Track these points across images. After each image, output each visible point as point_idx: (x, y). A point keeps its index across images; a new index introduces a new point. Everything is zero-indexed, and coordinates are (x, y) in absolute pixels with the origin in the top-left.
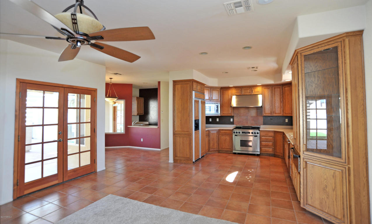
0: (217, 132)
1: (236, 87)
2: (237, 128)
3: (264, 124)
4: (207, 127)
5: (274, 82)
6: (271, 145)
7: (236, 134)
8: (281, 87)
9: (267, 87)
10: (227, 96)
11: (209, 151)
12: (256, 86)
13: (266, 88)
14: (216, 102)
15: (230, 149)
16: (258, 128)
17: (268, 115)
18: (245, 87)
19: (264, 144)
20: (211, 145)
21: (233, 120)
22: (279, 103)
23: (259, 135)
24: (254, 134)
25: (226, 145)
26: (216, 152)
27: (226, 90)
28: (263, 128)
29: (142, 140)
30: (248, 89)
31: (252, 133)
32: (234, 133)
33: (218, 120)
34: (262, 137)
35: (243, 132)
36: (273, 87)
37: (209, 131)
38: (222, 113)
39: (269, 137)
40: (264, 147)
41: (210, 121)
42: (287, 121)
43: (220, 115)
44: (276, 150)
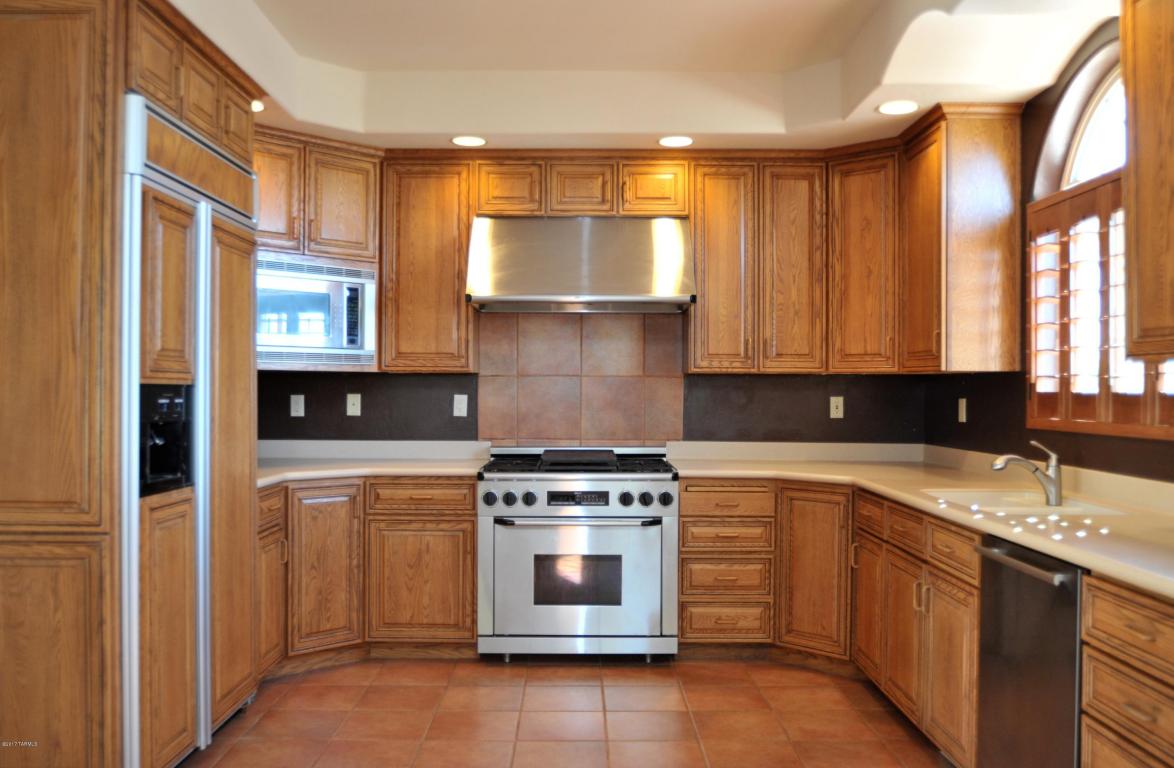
0: (353, 499)
1: (498, 157)
2: (502, 463)
3: (693, 432)
4: (265, 463)
6: (756, 582)
7: (501, 509)
8: (817, 171)
9: (723, 170)
10: (433, 223)
11: (285, 656)
12: (651, 154)
13: (716, 174)
14: (345, 258)
15: (456, 625)
17: (725, 366)
18: (572, 159)
19: (709, 580)
20: (305, 604)
21: (473, 406)
22: (805, 285)
23: (674, 507)
24: (636, 508)
25: (426, 600)
26: (347, 657)
27: (426, 174)
30: (591, 176)
31: (626, 499)
32: (490, 499)
33: (354, 405)
34: (695, 524)
35: (555, 498)
36: (768, 172)
37: (283, 490)
38: (388, 358)
39: (744, 524)
40: (706, 598)
41: (294, 414)
42: (837, 407)
43: (373, 368)
44: (790, 614)
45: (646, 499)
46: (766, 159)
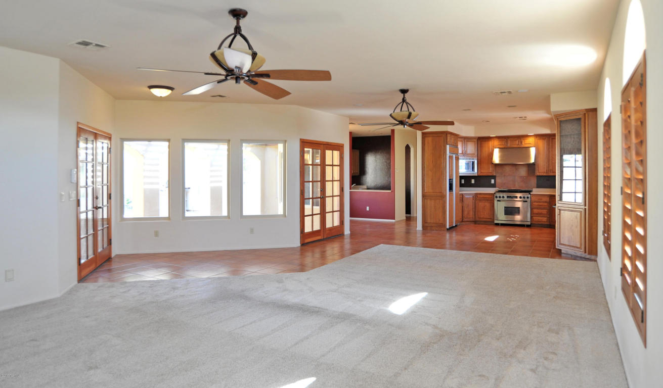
0: (473, 197)
1: (499, 138)
2: (500, 191)
3: (538, 186)
4: (461, 191)
5: (551, 131)
6: (546, 213)
7: (498, 199)
9: (541, 138)
10: (487, 149)
11: (462, 221)
12: (527, 136)
14: (472, 156)
15: (491, 218)
16: (529, 192)
17: (542, 174)
18: (512, 137)
19: (537, 213)
20: (466, 213)
21: (495, 181)
23: (529, 199)
24: (522, 199)
25: (485, 214)
26: (472, 223)
27: (486, 141)
28: (536, 191)
29: (368, 209)
30: (516, 140)
31: (520, 197)
32: (496, 197)
33: (473, 181)
34: (534, 202)
35: (508, 197)
36: (551, 138)
37: (462, 195)
38: (479, 173)
39: (543, 203)
40: (536, 216)
41: (462, 183)
43: (477, 175)
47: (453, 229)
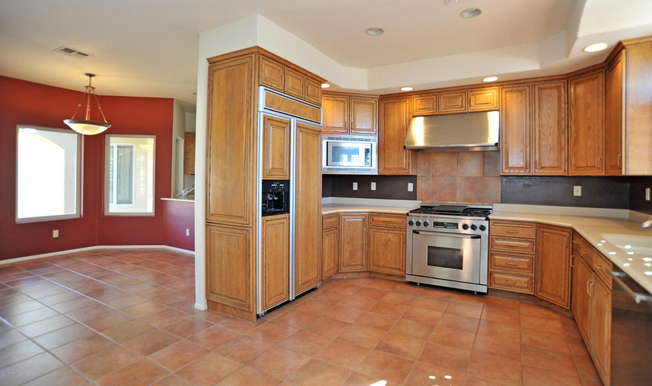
0: (364, 220)
1: (421, 94)
2: (425, 209)
3: (505, 199)
5: (541, 66)
6: (526, 267)
7: (415, 227)
8: (562, 84)
9: (515, 89)
10: (397, 120)
11: (337, 272)
12: (482, 86)
13: (511, 91)
14: (366, 135)
15: (399, 269)
16: (485, 213)
17: (517, 172)
18: (449, 91)
19: (503, 263)
20: (346, 255)
21: (415, 187)
22: (556, 136)
23: (487, 231)
24: (469, 231)
25: (389, 258)
26: (362, 275)
27: (394, 102)
28: (501, 211)
29: (188, 233)
30: (457, 97)
31: (465, 227)
32: (411, 223)
33: (373, 186)
34: (497, 239)
35: (435, 224)
36: (537, 87)
37: (339, 215)
38: (382, 168)
39: (519, 241)
40: (501, 271)
41: (354, 189)
42: (578, 191)
43: (376, 173)
44: (542, 283)
45: (474, 227)
46: (536, 82)
47: (288, 308)
